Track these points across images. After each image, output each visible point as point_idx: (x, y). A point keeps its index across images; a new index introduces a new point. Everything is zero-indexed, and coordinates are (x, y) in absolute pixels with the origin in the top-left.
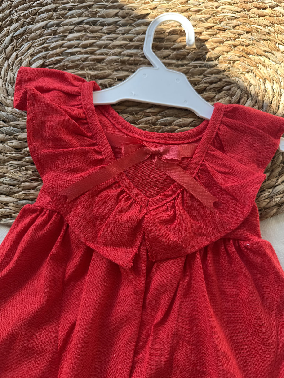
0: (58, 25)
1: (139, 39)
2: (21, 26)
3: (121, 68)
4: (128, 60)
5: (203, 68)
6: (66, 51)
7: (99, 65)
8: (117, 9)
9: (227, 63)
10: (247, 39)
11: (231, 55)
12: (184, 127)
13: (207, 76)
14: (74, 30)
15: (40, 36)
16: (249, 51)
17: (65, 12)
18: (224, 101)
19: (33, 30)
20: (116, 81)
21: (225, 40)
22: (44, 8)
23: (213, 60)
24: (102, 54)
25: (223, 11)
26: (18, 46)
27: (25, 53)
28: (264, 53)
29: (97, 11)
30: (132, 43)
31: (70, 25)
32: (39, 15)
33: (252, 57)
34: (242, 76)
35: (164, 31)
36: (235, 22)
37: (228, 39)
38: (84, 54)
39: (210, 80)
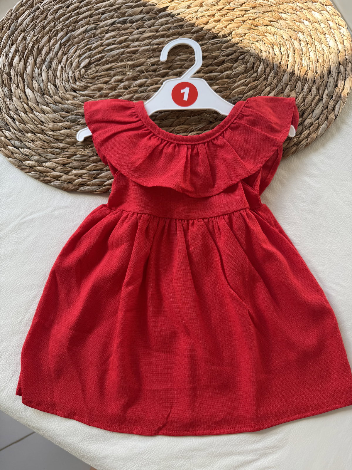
0: (95, 28)
1: (163, 29)
2: (66, 34)
3: (153, 55)
4: (157, 48)
5: (220, 44)
6: (106, 49)
7: (134, 56)
8: (142, 7)
9: (239, 37)
10: (253, 13)
11: (242, 29)
13: (224, 51)
14: (109, 30)
15: (83, 39)
16: (256, 23)
17: (100, 17)
18: (241, 68)
19: (76, 36)
20: (150, 67)
21: (235, 18)
22: (81, 16)
23: (227, 37)
24: (136, 47)
26: (66, 51)
27: (73, 55)
28: (269, 23)
29: (125, 12)
30: (158, 34)
31: (105, 27)
32: (78, 22)
33: (260, 28)
34: (253, 46)
35: (183, 19)
37: (237, 17)
38: (121, 49)
39: (227, 53)
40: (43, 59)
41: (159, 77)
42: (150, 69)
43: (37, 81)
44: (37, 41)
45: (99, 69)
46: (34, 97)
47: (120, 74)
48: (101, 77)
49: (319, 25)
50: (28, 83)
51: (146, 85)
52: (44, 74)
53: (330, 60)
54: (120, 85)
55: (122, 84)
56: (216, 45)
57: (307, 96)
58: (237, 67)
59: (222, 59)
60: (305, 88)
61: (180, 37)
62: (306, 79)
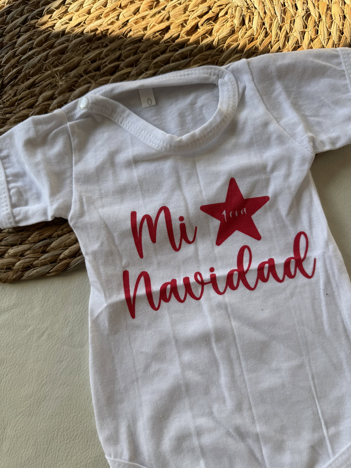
3: (90, 48)
4: (94, 35)
6: (22, 59)
7: (64, 57)
13: (193, 11)
14: (21, 33)
17: (4, 18)
18: (225, 29)
20: (90, 65)
24: (63, 43)
30: (91, 16)
31: (14, 30)
38: (43, 52)
39: (199, 13)
41: (107, 76)
42: (90, 69)
45: (17, 90)
47: (49, 88)
48: (23, 100)
54: (52, 103)
55: (55, 101)
56: (180, 6)
57: (340, 40)
58: (220, 29)
59: (193, 23)
60: (334, 30)
61: (124, 11)
62: (331, 16)
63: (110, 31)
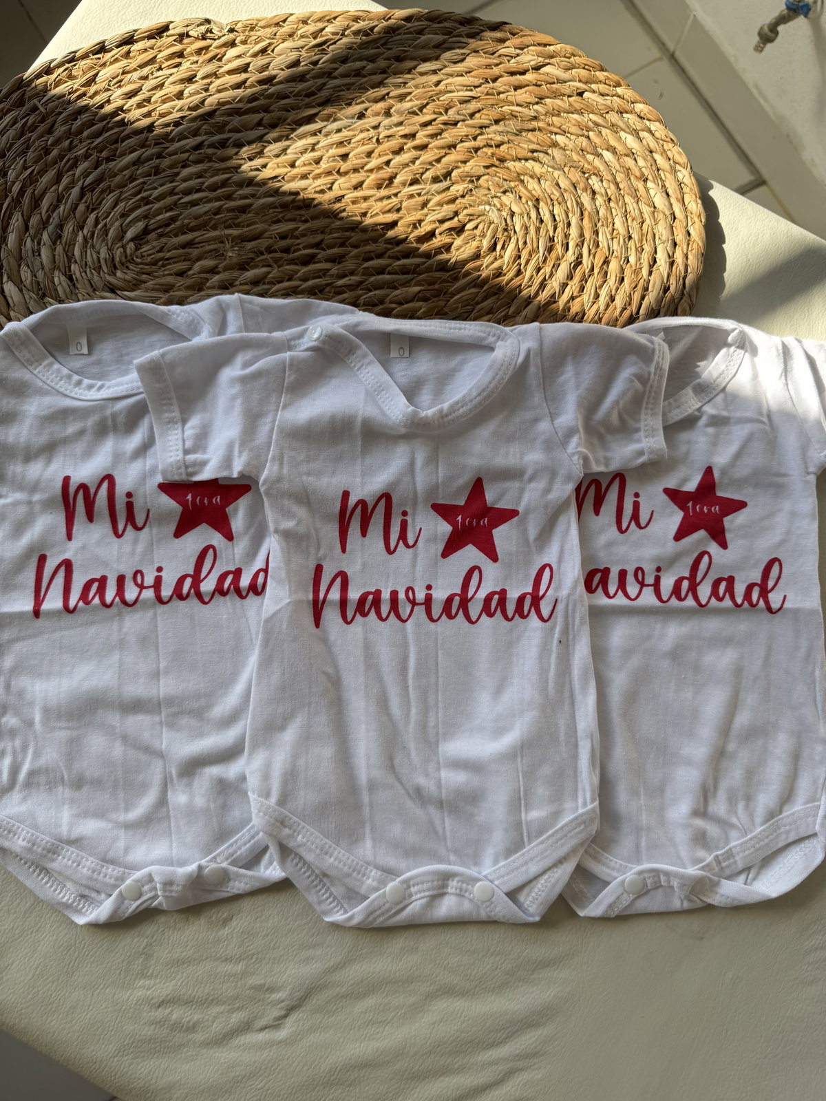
0: (159, 156)
1: (305, 161)
2: (94, 166)
3: (283, 217)
4: (294, 201)
5: (426, 197)
6: (182, 201)
7: (243, 217)
8: (260, 112)
9: (466, 182)
10: (498, 133)
11: (474, 166)
12: (407, 303)
13: (434, 210)
14: (189, 161)
16: (503, 154)
17: (169, 131)
18: (469, 249)
19: (117, 171)
20: (278, 241)
21: (458, 142)
22: (129, 129)
23: (441, 181)
24: (246, 197)
25: (449, 88)
26: (95, 202)
27: (111, 213)
28: (530, 154)
29: (224, 122)
30: (295, 171)
31: (180, 154)
32: (122, 142)
33: (510, 164)
34: (495, 201)
35: (348, 141)
36: (473, 106)
37: (463, 140)
38: (215, 202)
39: (439, 216)
40: (44, 219)
41: (297, 264)
42: (276, 247)
43: (29, 267)
44: (32, 180)
45: (166, 244)
46: (22, 300)
47: (211, 255)
48: (171, 261)
49: (634, 162)
50: (11, 269)
51: (266, 281)
52: (45, 253)
53: (655, 235)
54: (211, 279)
55: (216, 278)
56: (418, 199)
57: (606, 309)
58: (461, 247)
59: (429, 228)
60: (603, 293)
61: (342, 180)
62: (606, 273)
63: (316, 202)
